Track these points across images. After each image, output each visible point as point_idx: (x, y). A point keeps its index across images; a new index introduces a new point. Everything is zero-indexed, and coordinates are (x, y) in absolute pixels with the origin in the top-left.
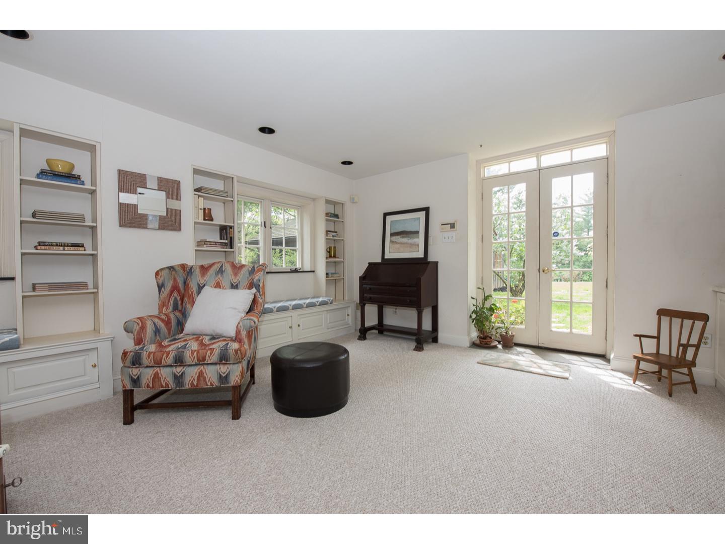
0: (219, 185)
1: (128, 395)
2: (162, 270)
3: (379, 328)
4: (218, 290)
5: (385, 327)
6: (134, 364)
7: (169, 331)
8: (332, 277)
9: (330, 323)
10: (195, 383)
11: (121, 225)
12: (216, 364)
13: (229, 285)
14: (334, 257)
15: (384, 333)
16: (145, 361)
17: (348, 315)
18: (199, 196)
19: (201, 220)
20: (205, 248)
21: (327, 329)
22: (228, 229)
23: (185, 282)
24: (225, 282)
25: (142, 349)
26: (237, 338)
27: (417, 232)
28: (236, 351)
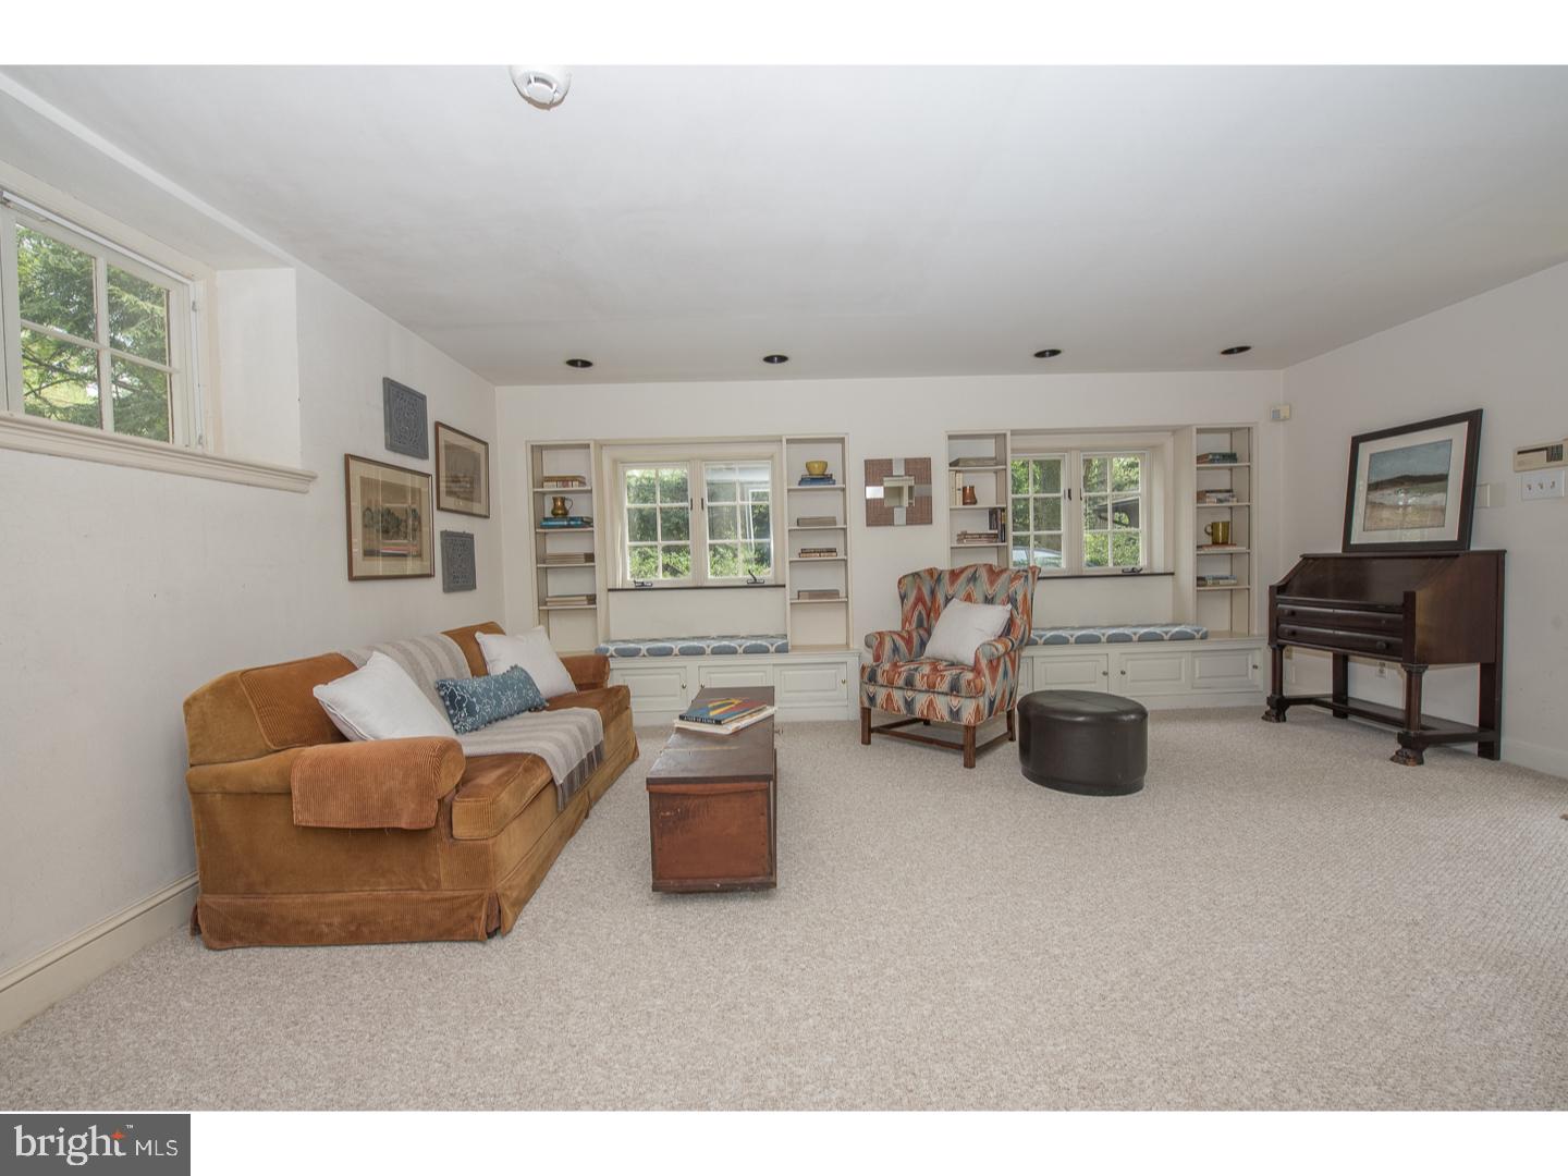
0: (988, 449)
1: (866, 713)
2: (905, 577)
3: (1336, 704)
4: (967, 603)
5: (1352, 705)
6: (870, 681)
7: (910, 651)
8: (1214, 584)
9: (1200, 678)
10: (925, 712)
11: (868, 525)
12: (947, 694)
13: (982, 598)
14: (1225, 543)
15: (1350, 718)
16: (880, 679)
17: (1255, 667)
18: (957, 471)
19: (960, 505)
20: (966, 544)
21: (1193, 688)
22: (999, 512)
23: (933, 593)
24: (978, 595)
25: (878, 666)
26: (976, 669)
27: (1443, 478)
28: (969, 682)
